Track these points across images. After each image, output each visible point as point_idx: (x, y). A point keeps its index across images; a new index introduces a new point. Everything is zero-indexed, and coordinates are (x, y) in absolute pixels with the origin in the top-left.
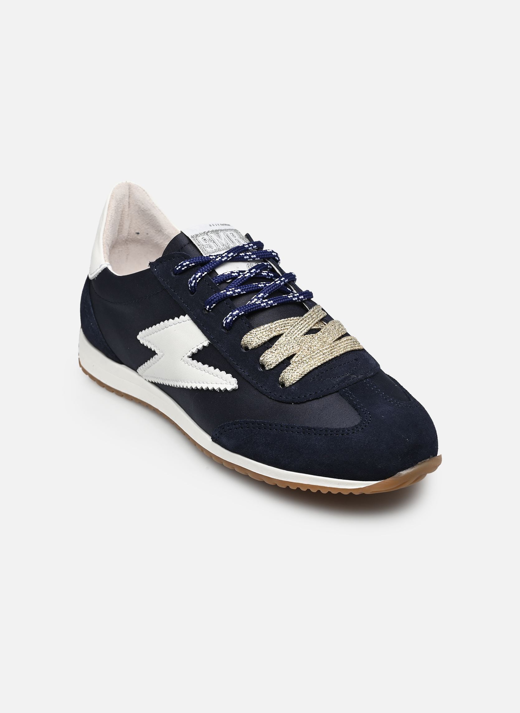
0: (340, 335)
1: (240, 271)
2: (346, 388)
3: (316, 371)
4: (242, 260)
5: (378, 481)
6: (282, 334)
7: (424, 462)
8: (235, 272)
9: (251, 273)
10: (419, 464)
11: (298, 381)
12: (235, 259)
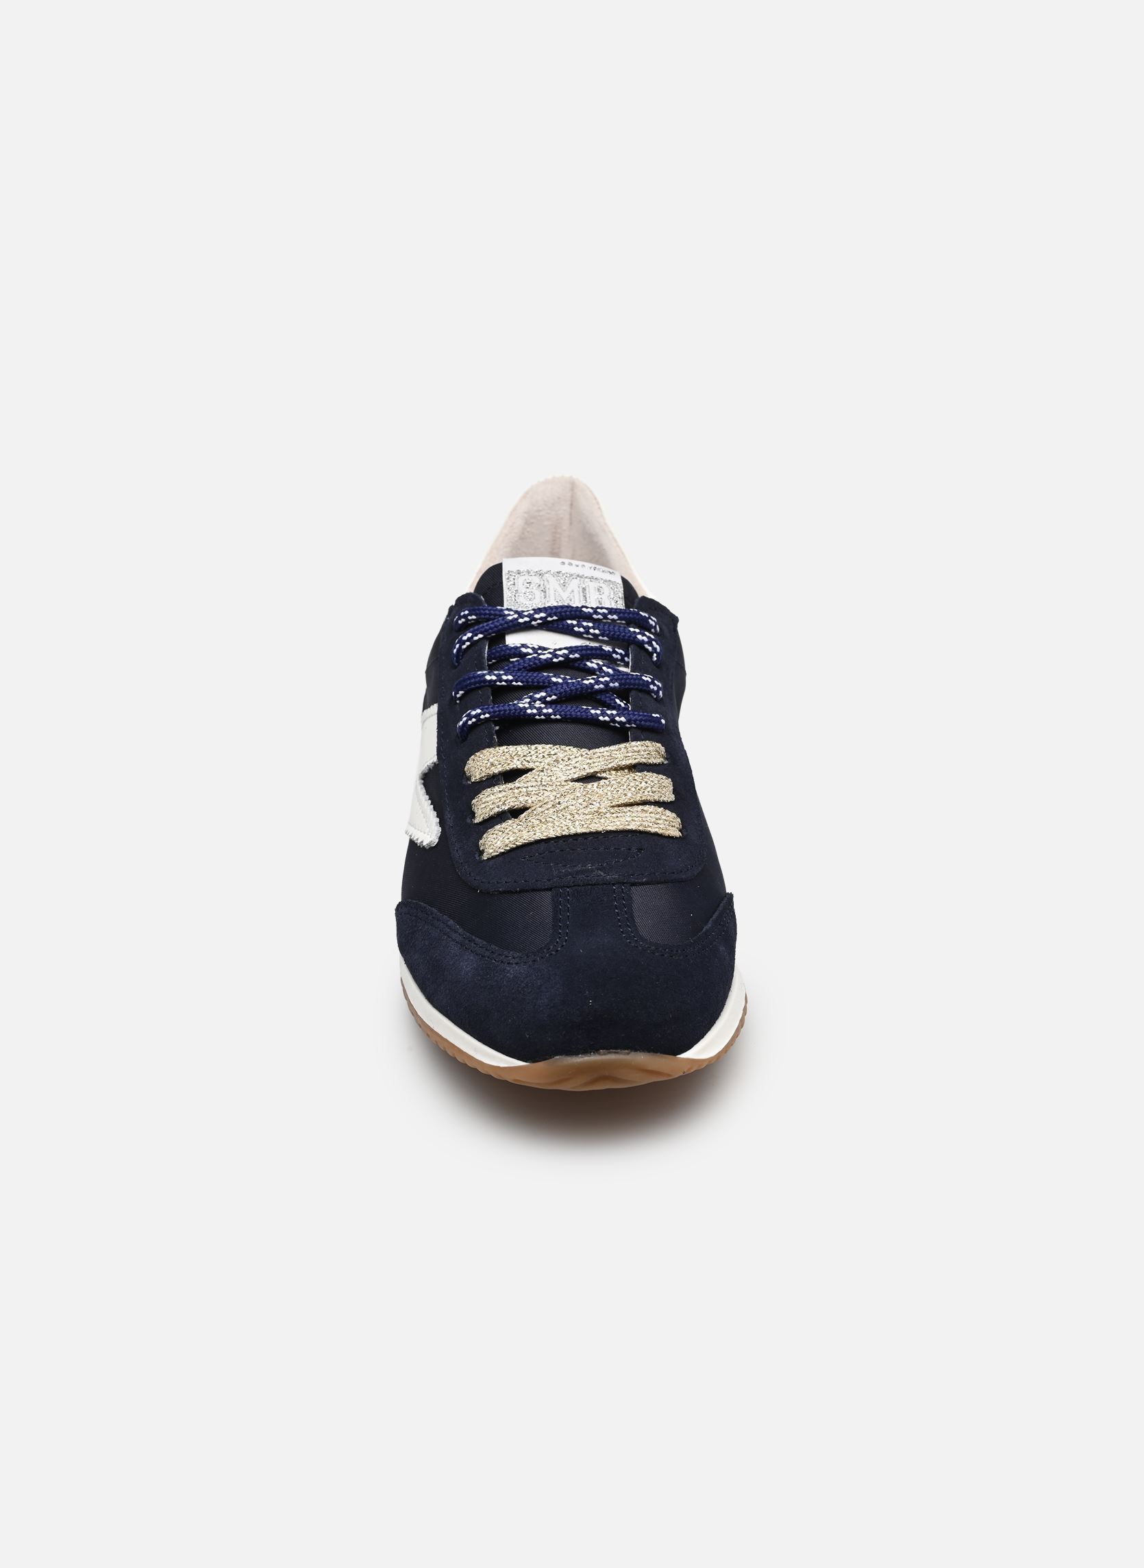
0: (638, 799)
1: (540, 648)
2: (568, 887)
3: (543, 845)
4: (569, 631)
5: (526, 1062)
6: (532, 770)
7: (615, 1053)
8: (531, 646)
9: (556, 656)
10: (599, 1054)
11: (502, 854)
12: (546, 626)
